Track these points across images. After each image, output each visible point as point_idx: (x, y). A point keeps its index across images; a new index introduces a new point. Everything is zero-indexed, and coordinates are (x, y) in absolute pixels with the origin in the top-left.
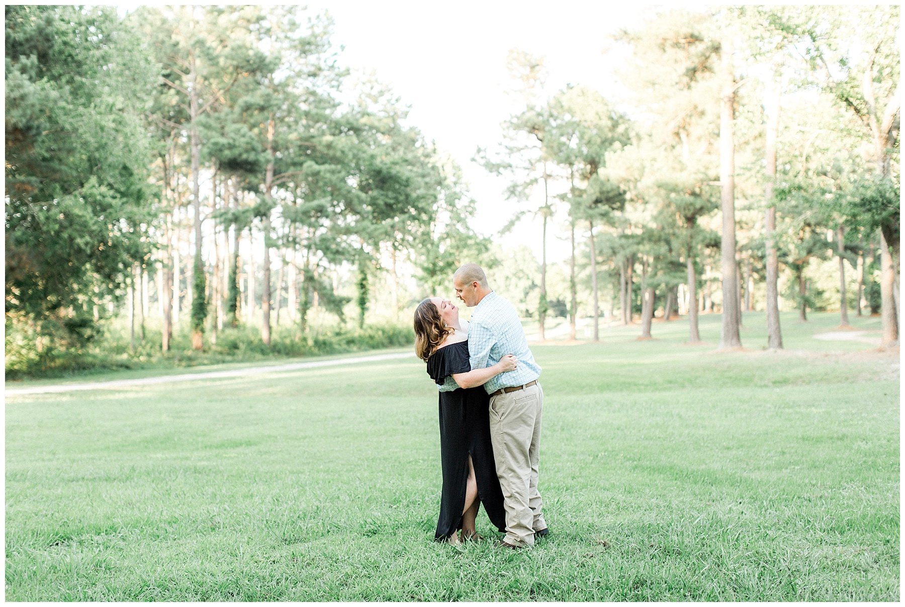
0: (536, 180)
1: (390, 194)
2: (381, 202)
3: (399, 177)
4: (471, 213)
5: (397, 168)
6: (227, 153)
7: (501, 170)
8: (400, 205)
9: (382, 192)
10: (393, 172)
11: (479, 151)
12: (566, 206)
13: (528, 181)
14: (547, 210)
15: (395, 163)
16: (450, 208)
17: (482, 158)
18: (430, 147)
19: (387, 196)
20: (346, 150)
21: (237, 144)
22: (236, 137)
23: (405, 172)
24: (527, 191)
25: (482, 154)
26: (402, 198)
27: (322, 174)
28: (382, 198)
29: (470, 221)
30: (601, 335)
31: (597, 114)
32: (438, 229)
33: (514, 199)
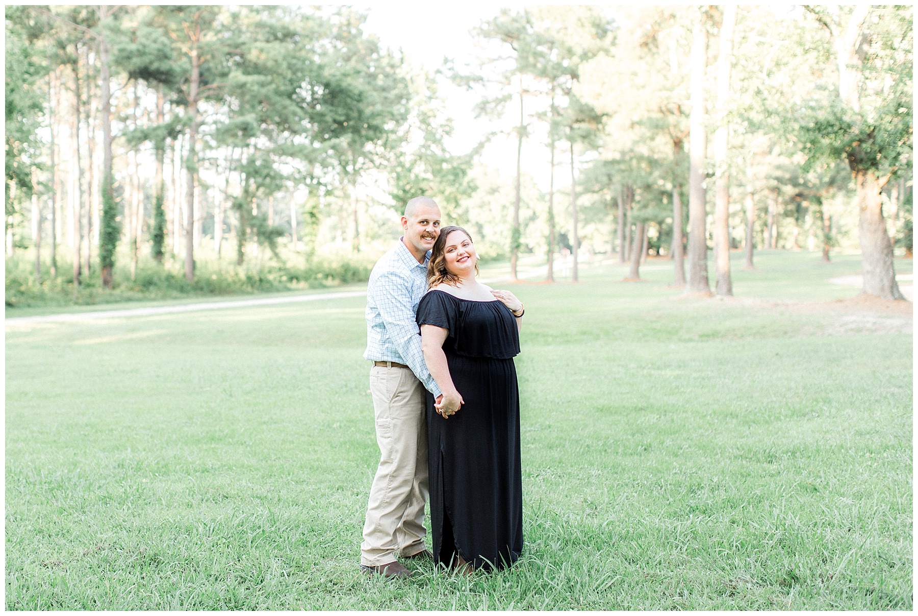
0: (509, 97)
1: (341, 110)
2: (329, 119)
3: (350, 91)
4: (447, 133)
5: (349, 80)
6: (135, 61)
7: (472, 84)
8: (351, 123)
9: (330, 108)
10: (344, 85)
11: (446, 61)
12: (546, 126)
13: (500, 97)
14: (523, 131)
15: (345, 75)
16: (424, 126)
17: (450, 69)
18: (397, 57)
19: (336, 113)
20: (280, 59)
21: (147, 50)
22: (147, 43)
23: (357, 84)
24: (499, 108)
25: (449, 65)
26: (355, 114)
27: (248, 85)
28: (330, 114)
29: (446, 141)
30: (580, 274)
31: (579, 20)
32: (409, 150)
33: (484, 118)
